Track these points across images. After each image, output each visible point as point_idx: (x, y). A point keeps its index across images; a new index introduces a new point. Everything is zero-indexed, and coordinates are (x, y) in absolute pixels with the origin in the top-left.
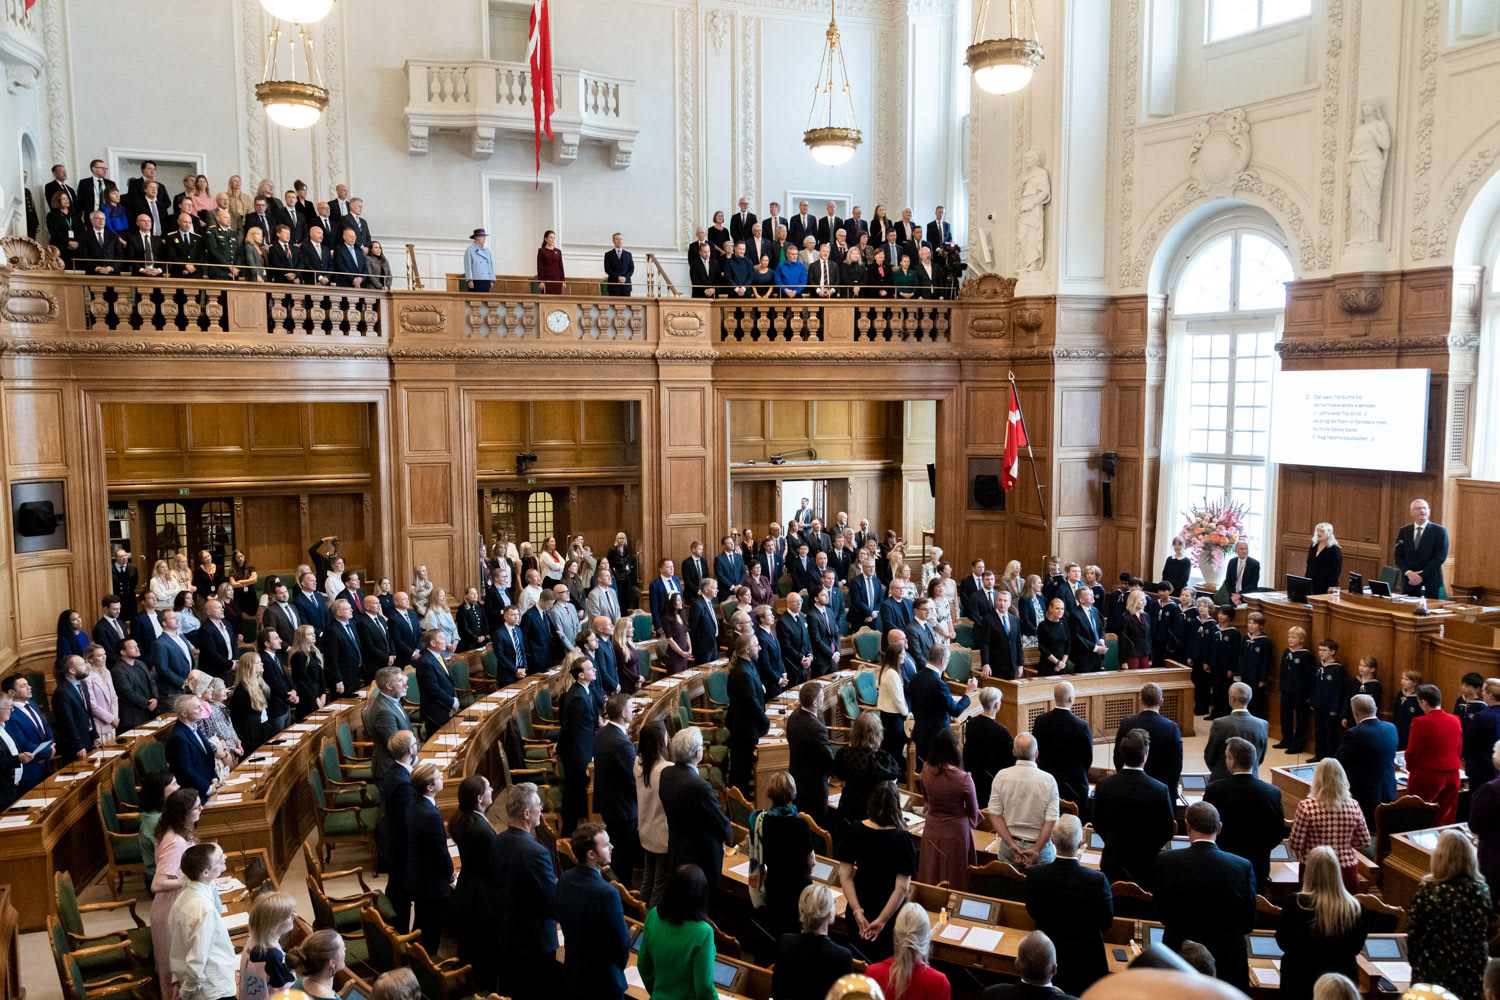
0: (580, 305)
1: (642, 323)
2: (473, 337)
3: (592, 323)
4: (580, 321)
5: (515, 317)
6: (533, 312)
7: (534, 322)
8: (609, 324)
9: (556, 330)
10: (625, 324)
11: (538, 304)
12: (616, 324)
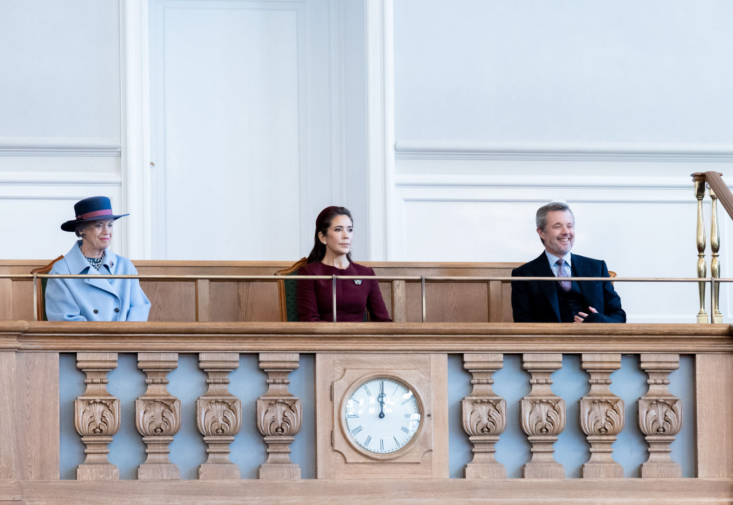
0: (458, 357)
1: (678, 417)
2: (86, 474)
3: (502, 419)
4: (458, 413)
5: (230, 405)
6: (295, 386)
7: (296, 419)
8: (561, 420)
9: (374, 447)
10: (620, 419)
11: (310, 356)
12: (588, 423)
